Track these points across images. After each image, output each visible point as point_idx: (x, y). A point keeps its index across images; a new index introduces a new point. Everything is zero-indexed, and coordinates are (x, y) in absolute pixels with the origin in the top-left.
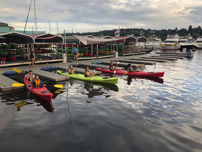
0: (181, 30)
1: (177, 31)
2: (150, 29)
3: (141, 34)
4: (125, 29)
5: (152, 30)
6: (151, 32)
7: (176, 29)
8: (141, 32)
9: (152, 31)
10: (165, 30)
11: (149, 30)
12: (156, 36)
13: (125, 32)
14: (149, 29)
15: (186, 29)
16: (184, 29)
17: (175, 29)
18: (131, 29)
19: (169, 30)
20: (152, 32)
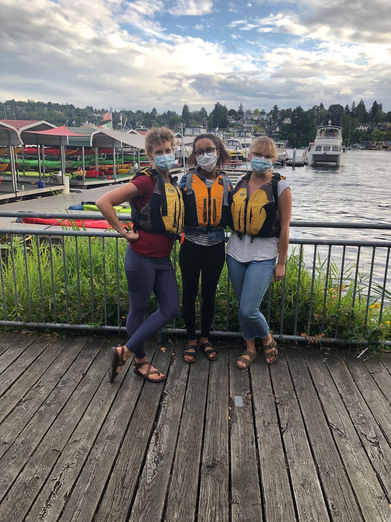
0: (165, 114)
1: (157, 116)
2: (91, 107)
3: (121, 124)
4: (22, 102)
5: (96, 110)
6: (95, 115)
7: (154, 110)
8: (121, 119)
9: (96, 112)
10: (130, 111)
11: (90, 109)
12: (146, 128)
13: (24, 112)
14: (88, 107)
15: (175, 112)
16: (172, 112)
17: (152, 111)
18: (39, 103)
19: (139, 112)
20: (99, 115)
